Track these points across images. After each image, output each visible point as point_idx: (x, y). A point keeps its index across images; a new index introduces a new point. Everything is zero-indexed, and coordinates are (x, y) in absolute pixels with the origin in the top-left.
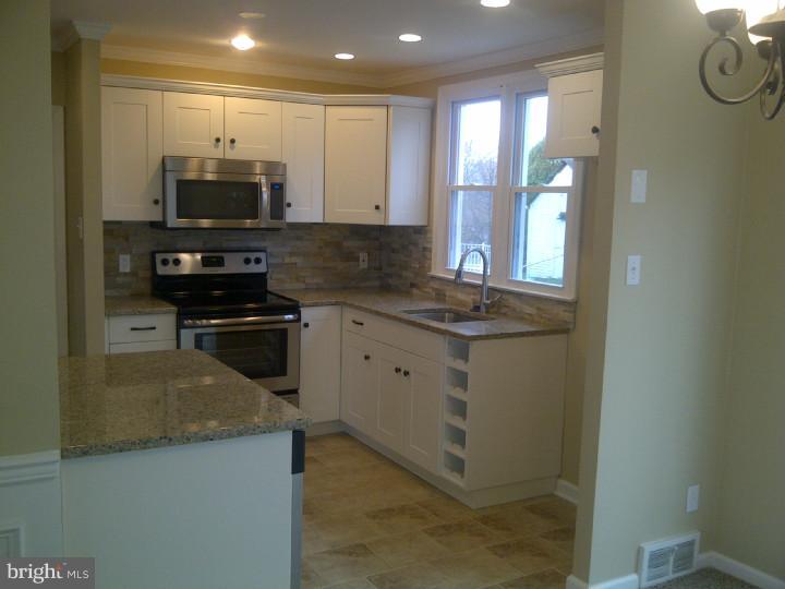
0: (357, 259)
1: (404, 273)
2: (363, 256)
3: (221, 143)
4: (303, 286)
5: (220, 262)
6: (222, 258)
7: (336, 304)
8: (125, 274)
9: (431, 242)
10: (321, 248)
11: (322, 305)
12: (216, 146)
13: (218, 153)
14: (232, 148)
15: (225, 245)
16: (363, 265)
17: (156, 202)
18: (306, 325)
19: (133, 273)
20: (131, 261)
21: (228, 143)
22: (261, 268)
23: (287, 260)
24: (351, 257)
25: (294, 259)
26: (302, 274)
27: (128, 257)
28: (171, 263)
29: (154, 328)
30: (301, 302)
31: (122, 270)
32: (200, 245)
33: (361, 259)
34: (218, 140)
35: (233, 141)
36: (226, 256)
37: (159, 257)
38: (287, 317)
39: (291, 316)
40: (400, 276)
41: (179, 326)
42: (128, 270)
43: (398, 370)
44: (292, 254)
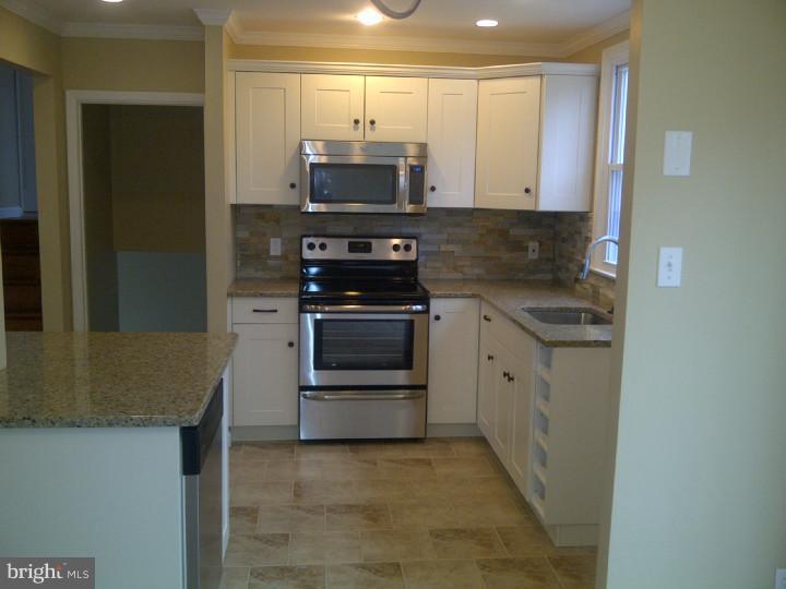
0: (526, 249)
1: (571, 266)
2: (533, 245)
3: (361, 125)
4: (459, 276)
5: (367, 248)
6: (370, 244)
7: (473, 296)
8: (276, 257)
9: (590, 231)
10: (482, 235)
11: (456, 297)
12: (356, 129)
13: (358, 135)
14: (373, 129)
15: (376, 231)
16: (533, 256)
17: (293, 186)
18: (437, 318)
19: (284, 257)
20: (282, 244)
21: (368, 124)
22: (412, 256)
23: (443, 248)
24: (518, 246)
25: (450, 248)
26: (461, 263)
27: (279, 240)
28: (317, 247)
29: (276, 311)
30: (432, 293)
31: (272, 253)
32: (349, 230)
33: (530, 250)
34: (357, 122)
35: (372, 122)
36: (374, 242)
37: (306, 241)
38: (414, 308)
39: (419, 307)
40: (568, 269)
41: (302, 310)
42: (279, 253)
43: (505, 375)
44: (448, 242)
